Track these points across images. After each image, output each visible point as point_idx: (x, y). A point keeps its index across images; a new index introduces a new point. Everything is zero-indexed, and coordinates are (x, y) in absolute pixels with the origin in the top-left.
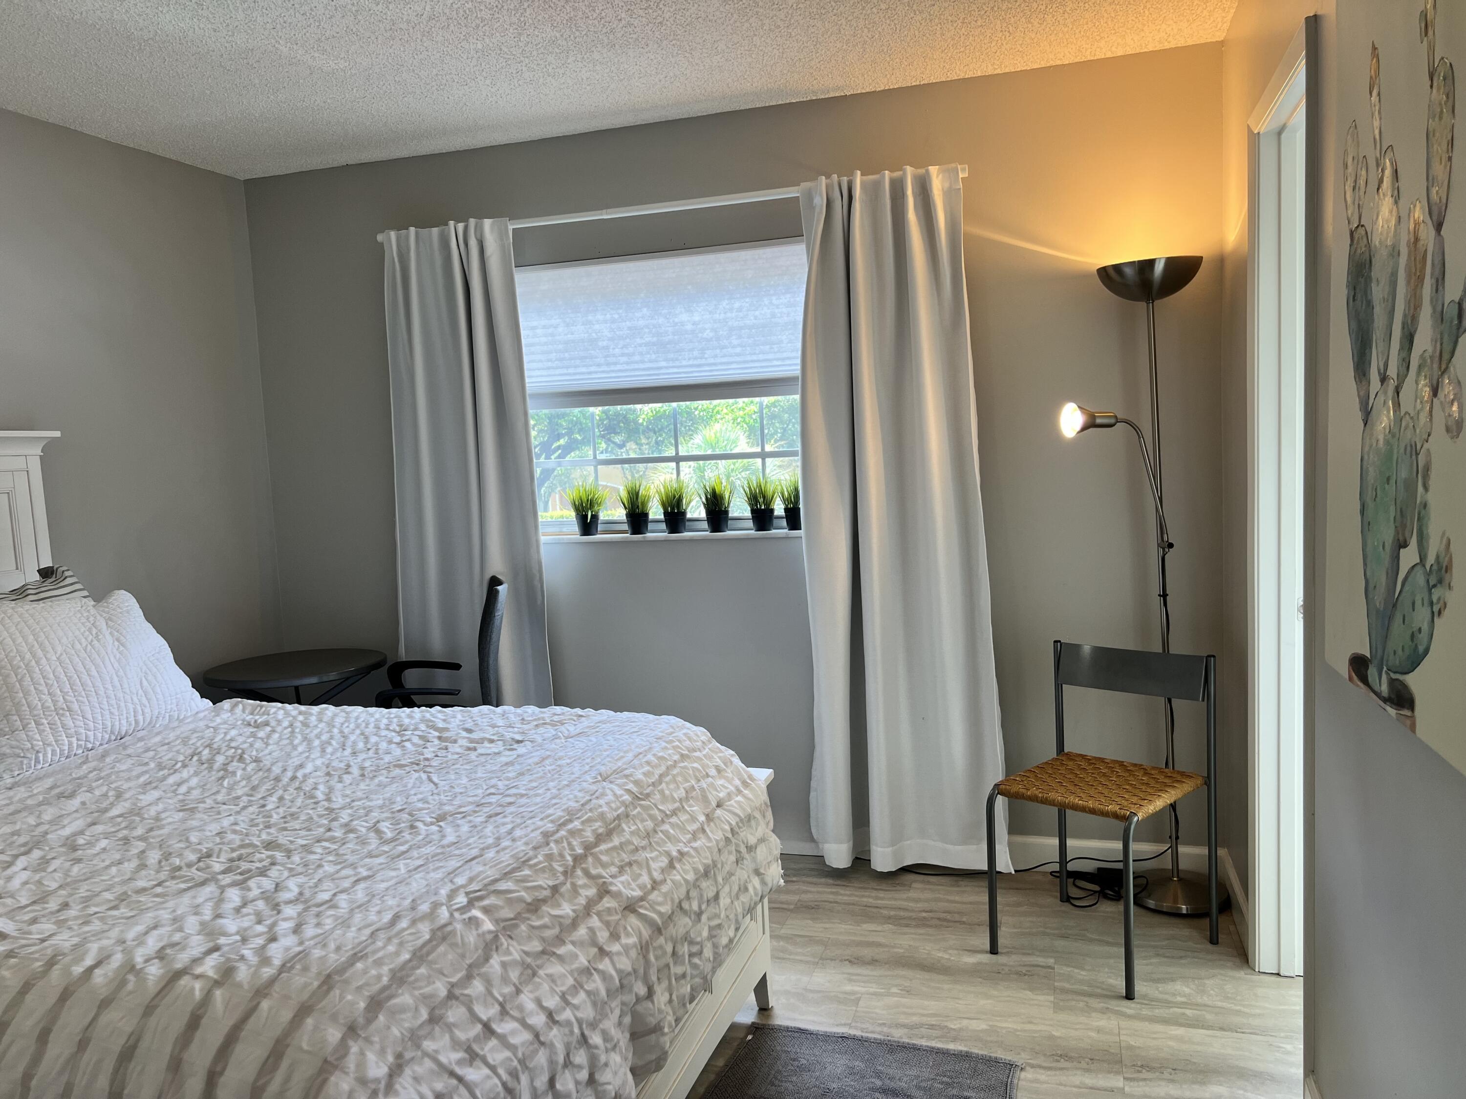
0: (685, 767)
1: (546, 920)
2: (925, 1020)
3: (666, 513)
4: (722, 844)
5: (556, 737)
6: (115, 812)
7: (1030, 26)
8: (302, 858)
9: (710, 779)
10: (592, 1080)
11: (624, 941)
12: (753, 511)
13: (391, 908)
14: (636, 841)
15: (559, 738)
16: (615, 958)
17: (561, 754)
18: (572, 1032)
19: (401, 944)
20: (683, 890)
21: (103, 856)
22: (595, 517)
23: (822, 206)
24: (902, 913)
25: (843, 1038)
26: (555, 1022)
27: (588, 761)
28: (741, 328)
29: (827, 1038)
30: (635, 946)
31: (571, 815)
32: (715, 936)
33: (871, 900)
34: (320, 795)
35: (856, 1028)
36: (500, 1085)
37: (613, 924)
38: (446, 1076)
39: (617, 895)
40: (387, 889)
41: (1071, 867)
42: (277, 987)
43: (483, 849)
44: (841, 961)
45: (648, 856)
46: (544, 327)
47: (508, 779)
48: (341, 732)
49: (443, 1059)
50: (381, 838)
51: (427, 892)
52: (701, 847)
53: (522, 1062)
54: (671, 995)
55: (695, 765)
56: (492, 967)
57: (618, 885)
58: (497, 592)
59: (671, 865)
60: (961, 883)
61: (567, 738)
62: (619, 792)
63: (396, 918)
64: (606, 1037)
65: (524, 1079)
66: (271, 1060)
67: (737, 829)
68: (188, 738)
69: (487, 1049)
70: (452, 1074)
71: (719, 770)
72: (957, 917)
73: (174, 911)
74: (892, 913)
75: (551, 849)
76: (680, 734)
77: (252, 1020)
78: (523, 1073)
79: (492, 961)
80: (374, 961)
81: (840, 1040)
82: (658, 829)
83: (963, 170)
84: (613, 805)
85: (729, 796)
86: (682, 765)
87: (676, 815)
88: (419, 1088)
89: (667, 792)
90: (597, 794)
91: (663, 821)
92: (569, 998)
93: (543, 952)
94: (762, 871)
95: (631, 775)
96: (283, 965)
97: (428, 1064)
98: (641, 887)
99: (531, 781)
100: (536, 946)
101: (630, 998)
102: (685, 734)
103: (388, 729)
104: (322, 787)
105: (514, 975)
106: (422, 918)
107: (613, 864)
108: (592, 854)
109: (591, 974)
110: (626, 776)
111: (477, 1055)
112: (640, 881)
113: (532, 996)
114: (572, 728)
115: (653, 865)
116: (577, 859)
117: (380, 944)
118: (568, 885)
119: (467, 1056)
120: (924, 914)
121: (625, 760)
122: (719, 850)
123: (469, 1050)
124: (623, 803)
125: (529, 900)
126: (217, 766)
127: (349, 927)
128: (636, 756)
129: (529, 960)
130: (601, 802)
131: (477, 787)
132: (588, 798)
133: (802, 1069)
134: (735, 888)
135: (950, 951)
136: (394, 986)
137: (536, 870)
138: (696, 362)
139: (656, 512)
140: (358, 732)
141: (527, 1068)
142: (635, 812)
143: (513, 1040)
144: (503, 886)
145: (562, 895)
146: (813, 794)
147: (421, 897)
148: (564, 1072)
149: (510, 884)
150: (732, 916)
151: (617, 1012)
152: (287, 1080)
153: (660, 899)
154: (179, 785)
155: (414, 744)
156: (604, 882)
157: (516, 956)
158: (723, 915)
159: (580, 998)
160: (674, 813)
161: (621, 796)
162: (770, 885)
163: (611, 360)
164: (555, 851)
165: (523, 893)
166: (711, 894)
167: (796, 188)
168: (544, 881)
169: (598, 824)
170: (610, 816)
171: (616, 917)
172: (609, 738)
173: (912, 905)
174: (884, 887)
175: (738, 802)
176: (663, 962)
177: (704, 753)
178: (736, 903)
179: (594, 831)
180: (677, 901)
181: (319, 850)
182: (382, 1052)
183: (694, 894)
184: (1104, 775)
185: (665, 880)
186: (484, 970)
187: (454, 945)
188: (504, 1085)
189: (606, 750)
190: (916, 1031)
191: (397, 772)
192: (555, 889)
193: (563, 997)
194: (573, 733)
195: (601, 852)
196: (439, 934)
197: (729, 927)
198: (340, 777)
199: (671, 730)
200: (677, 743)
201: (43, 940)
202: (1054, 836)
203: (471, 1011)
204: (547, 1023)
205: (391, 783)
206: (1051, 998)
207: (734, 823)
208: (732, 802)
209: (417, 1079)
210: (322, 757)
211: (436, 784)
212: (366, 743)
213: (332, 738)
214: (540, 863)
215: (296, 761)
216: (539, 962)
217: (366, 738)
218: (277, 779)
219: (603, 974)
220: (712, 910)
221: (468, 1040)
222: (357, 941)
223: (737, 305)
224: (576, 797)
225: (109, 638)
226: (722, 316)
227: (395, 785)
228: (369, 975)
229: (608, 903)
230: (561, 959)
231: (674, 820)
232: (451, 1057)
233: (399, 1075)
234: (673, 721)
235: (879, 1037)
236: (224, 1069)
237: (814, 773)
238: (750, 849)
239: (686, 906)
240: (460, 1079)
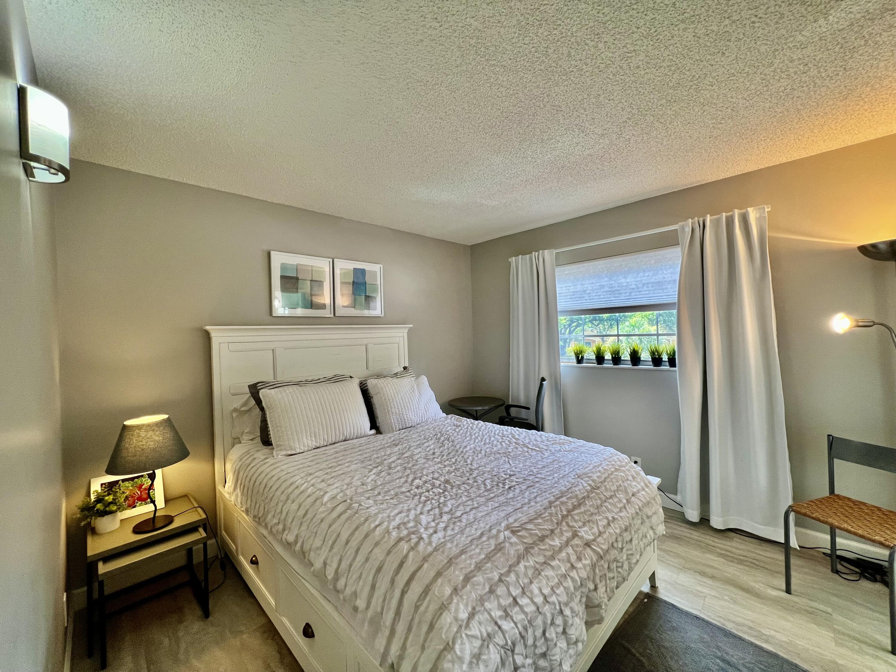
0: (617, 475)
1: (547, 547)
2: (746, 622)
3: (612, 357)
4: (634, 515)
5: (560, 451)
6: (406, 455)
7: (812, 134)
8: (456, 491)
9: (629, 482)
10: (564, 632)
11: (584, 562)
12: (652, 358)
13: (481, 528)
14: (592, 510)
15: (561, 451)
16: (579, 571)
17: (561, 460)
18: (555, 608)
19: (482, 549)
20: (614, 537)
21: (397, 474)
22: (582, 357)
23: (689, 232)
24: (728, 553)
25: (697, 617)
26: (548, 602)
27: (572, 466)
28: (648, 284)
29: (687, 614)
30: (589, 565)
31: (562, 494)
32: (629, 559)
33: (711, 542)
34: (469, 462)
35: (704, 614)
36: (518, 633)
37: (579, 552)
38: (493, 624)
39: (582, 538)
40: (482, 517)
41: (839, 553)
42: (431, 558)
43: (522, 505)
44: (695, 571)
45: (598, 518)
46: (566, 287)
47: (538, 468)
48: (482, 434)
49: (493, 614)
50: (485, 488)
51: (497, 523)
52: (624, 517)
53: (530, 622)
54: (606, 588)
55: (622, 474)
56: (520, 568)
57: (582, 533)
58: (543, 384)
59: (609, 524)
60: (763, 545)
61: (564, 451)
62: (585, 485)
63: (482, 534)
64: (572, 610)
65: (530, 631)
66: (423, 595)
67: (642, 508)
68: (435, 428)
69: (514, 612)
70: (496, 623)
71: (634, 478)
72: (762, 565)
73: (409, 506)
74: (723, 552)
75: (552, 510)
76: (615, 458)
77: (420, 571)
78: (530, 628)
79: (520, 565)
80: (470, 556)
81: (695, 618)
82: (603, 505)
83: (768, 207)
84: (582, 491)
85: (638, 491)
86: (615, 473)
87: (612, 498)
88: (480, 628)
89: (608, 487)
90: (575, 485)
91: (605, 501)
92: (555, 589)
93: (545, 563)
94: (654, 528)
95: (591, 477)
96: (436, 548)
97: (486, 615)
98: (593, 534)
99: (547, 472)
100: (541, 559)
101: (585, 590)
102: (617, 458)
103: (498, 435)
104: (470, 458)
105: (530, 573)
106: (492, 537)
107: (580, 520)
108: (570, 515)
109: (566, 578)
110: (589, 477)
111: (509, 615)
112: (593, 531)
113: (537, 585)
114: (567, 447)
115: (600, 523)
116: (564, 517)
117: (473, 547)
118: (559, 530)
119: (504, 614)
120: (742, 558)
121: (589, 468)
122: (633, 518)
123: (505, 611)
124: (586, 490)
125: (540, 535)
126: (441, 441)
127: (463, 534)
128: (594, 468)
129: (537, 566)
130: (577, 489)
131: (526, 470)
132: (570, 486)
133: (674, 629)
134: (641, 535)
135: (760, 584)
136: (476, 571)
137: (544, 521)
138: (627, 298)
139: (608, 356)
140: (488, 434)
141: (532, 625)
142: (592, 495)
143: (527, 610)
144: (530, 526)
145: (555, 534)
146: (679, 484)
147: (493, 525)
148: (550, 627)
149: (532, 526)
150: (639, 550)
151: (579, 597)
152: (427, 607)
153: (602, 541)
154: (427, 447)
155: (506, 444)
156: (576, 530)
157: (532, 563)
158: (634, 549)
159: (560, 590)
160: (611, 497)
161: (586, 487)
162: (658, 535)
163: (591, 298)
164: (554, 511)
165: (537, 532)
166: (628, 539)
167: (676, 225)
168: (547, 526)
169: (574, 500)
170: (580, 497)
171: (580, 549)
172: (582, 455)
173: (734, 550)
174: (717, 536)
175: (642, 494)
176: (602, 573)
177: (627, 468)
178: (641, 543)
179: (572, 503)
180: (611, 542)
181: (463, 488)
182: (466, 605)
183: (620, 539)
184: (867, 514)
185: (605, 532)
186: (516, 569)
187: (504, 554)
188: (520, 633)
189: (581, 462)
190: (741, 628)
191: (498, 455)
192: (552, 531)
193: (552, 588)
194: (568, 449)
195: (575, 514)
196: (498, 547)
197: (637, 554)
198: (478, 454)
199: (611, 456)
200: (613, 463)
201: (368, 508)
202: (827, 534)
203: (508, 589)
204: (543, 602)
205: (495, 460)
206: (833, 635)
207: (640, 505)
208: (640, 494)
209: (480, 623)
210: (473, 444)
211: (510, 465)
212: (490, 440)
213: (479, 436)
214: (546, 517)
215: (465, 444)
216: (542, 568)
217: (490, 437)
218: (457, 451)
219: (572, 579)
220: (628, 546)
221: (505, 605)
222: (465, 543)
223: (647, 274)
224: (565, 485)
225: (417, 392)
226: (640, 279)
227: (496, 462)
228: (466, 562)
229: (576, 541)
230: (553, 567)
231: (611, 501)
232: (497, 613)
233: (473, 619)
234: (612, 451)
235: (719, 624)
236: (408, 590)
237: (680, 474)
238: (648, 517)
239: (615, 545)
240: (500, 627)
